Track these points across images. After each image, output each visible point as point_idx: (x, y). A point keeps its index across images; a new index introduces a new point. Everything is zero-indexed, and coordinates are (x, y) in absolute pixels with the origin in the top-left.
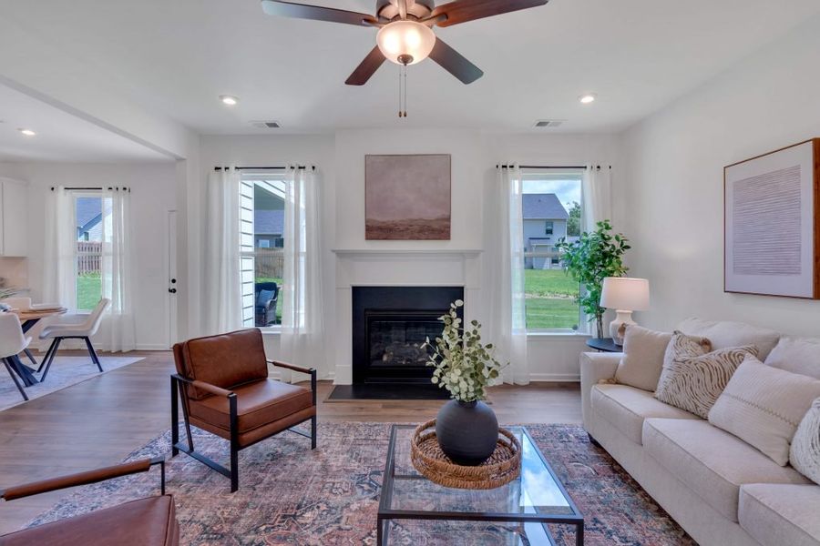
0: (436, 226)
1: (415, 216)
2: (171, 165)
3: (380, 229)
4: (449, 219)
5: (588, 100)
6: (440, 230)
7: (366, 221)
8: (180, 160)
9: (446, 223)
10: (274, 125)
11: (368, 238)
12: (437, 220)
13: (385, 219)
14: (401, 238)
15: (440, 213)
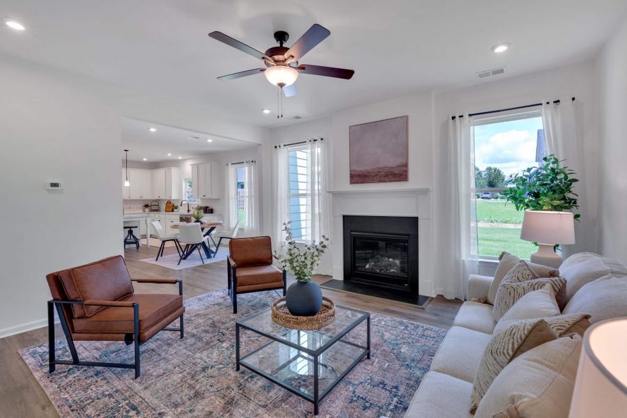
0: (397, 172)
1: (381, 166)
2: (254, 148)
3: (359, 176)
4: (406, 165)
5: (501, 49)
6: (399, 174)
7: (350, 171)
8: (259, 145)
9: (404, 168)
10: (298, 118)
11: (352, 183)
12: (398, 166)
13: (361, 169)
14: (373, 181)
15: (400, 161)
